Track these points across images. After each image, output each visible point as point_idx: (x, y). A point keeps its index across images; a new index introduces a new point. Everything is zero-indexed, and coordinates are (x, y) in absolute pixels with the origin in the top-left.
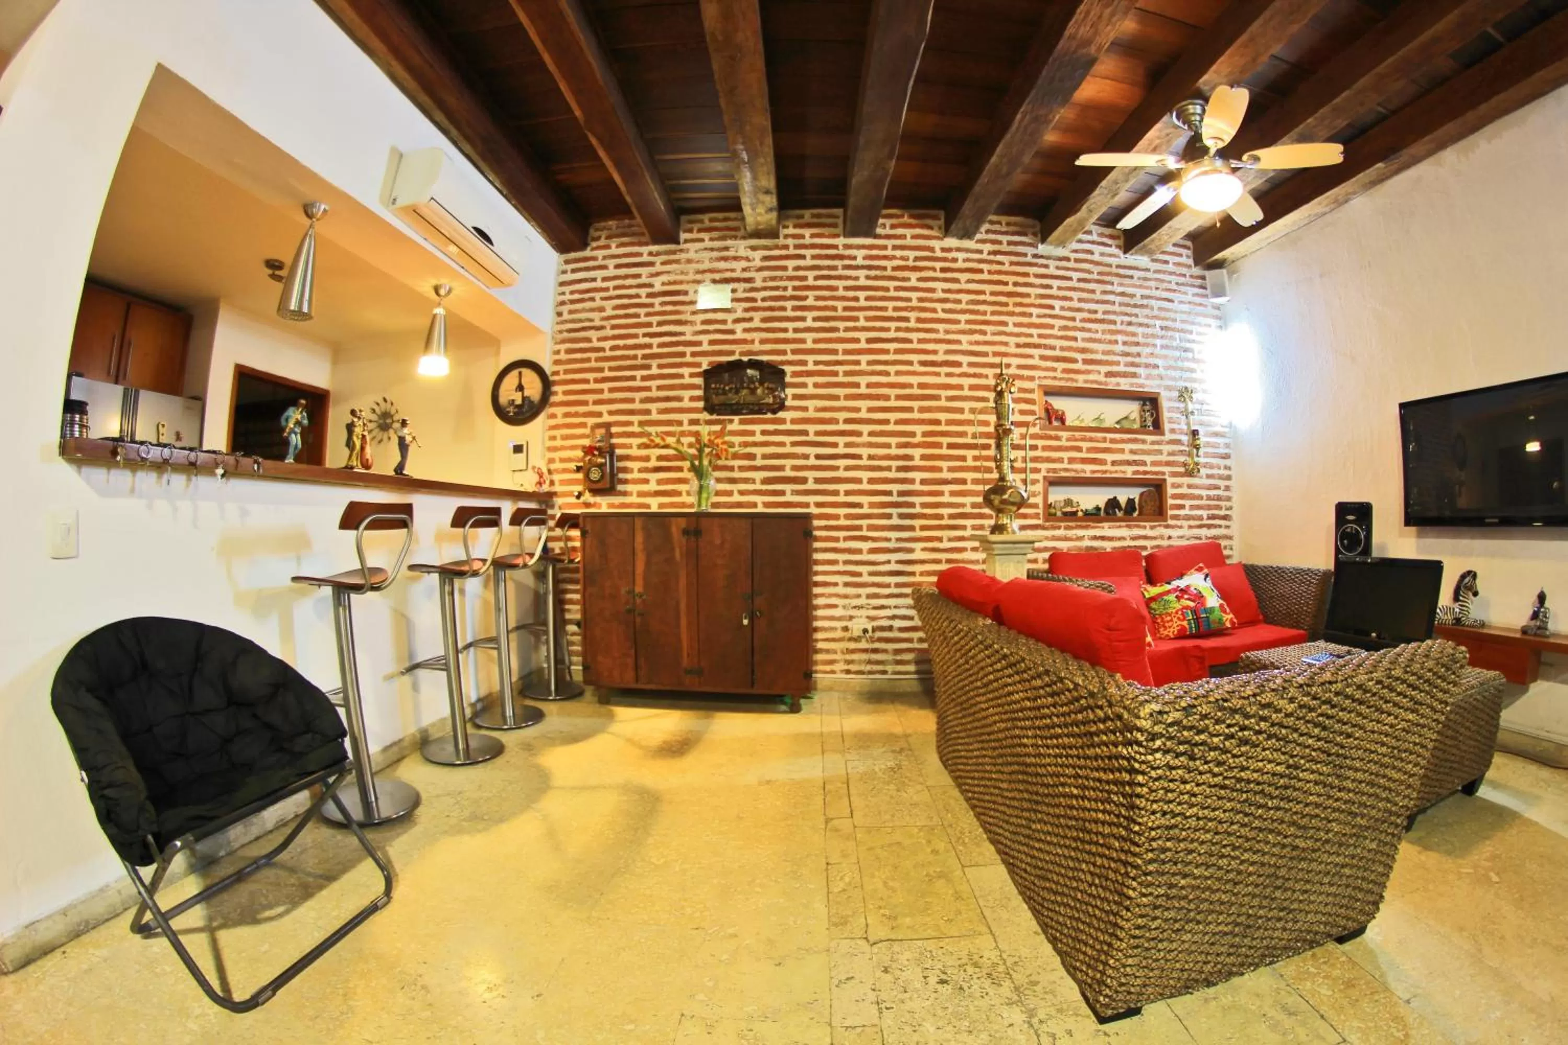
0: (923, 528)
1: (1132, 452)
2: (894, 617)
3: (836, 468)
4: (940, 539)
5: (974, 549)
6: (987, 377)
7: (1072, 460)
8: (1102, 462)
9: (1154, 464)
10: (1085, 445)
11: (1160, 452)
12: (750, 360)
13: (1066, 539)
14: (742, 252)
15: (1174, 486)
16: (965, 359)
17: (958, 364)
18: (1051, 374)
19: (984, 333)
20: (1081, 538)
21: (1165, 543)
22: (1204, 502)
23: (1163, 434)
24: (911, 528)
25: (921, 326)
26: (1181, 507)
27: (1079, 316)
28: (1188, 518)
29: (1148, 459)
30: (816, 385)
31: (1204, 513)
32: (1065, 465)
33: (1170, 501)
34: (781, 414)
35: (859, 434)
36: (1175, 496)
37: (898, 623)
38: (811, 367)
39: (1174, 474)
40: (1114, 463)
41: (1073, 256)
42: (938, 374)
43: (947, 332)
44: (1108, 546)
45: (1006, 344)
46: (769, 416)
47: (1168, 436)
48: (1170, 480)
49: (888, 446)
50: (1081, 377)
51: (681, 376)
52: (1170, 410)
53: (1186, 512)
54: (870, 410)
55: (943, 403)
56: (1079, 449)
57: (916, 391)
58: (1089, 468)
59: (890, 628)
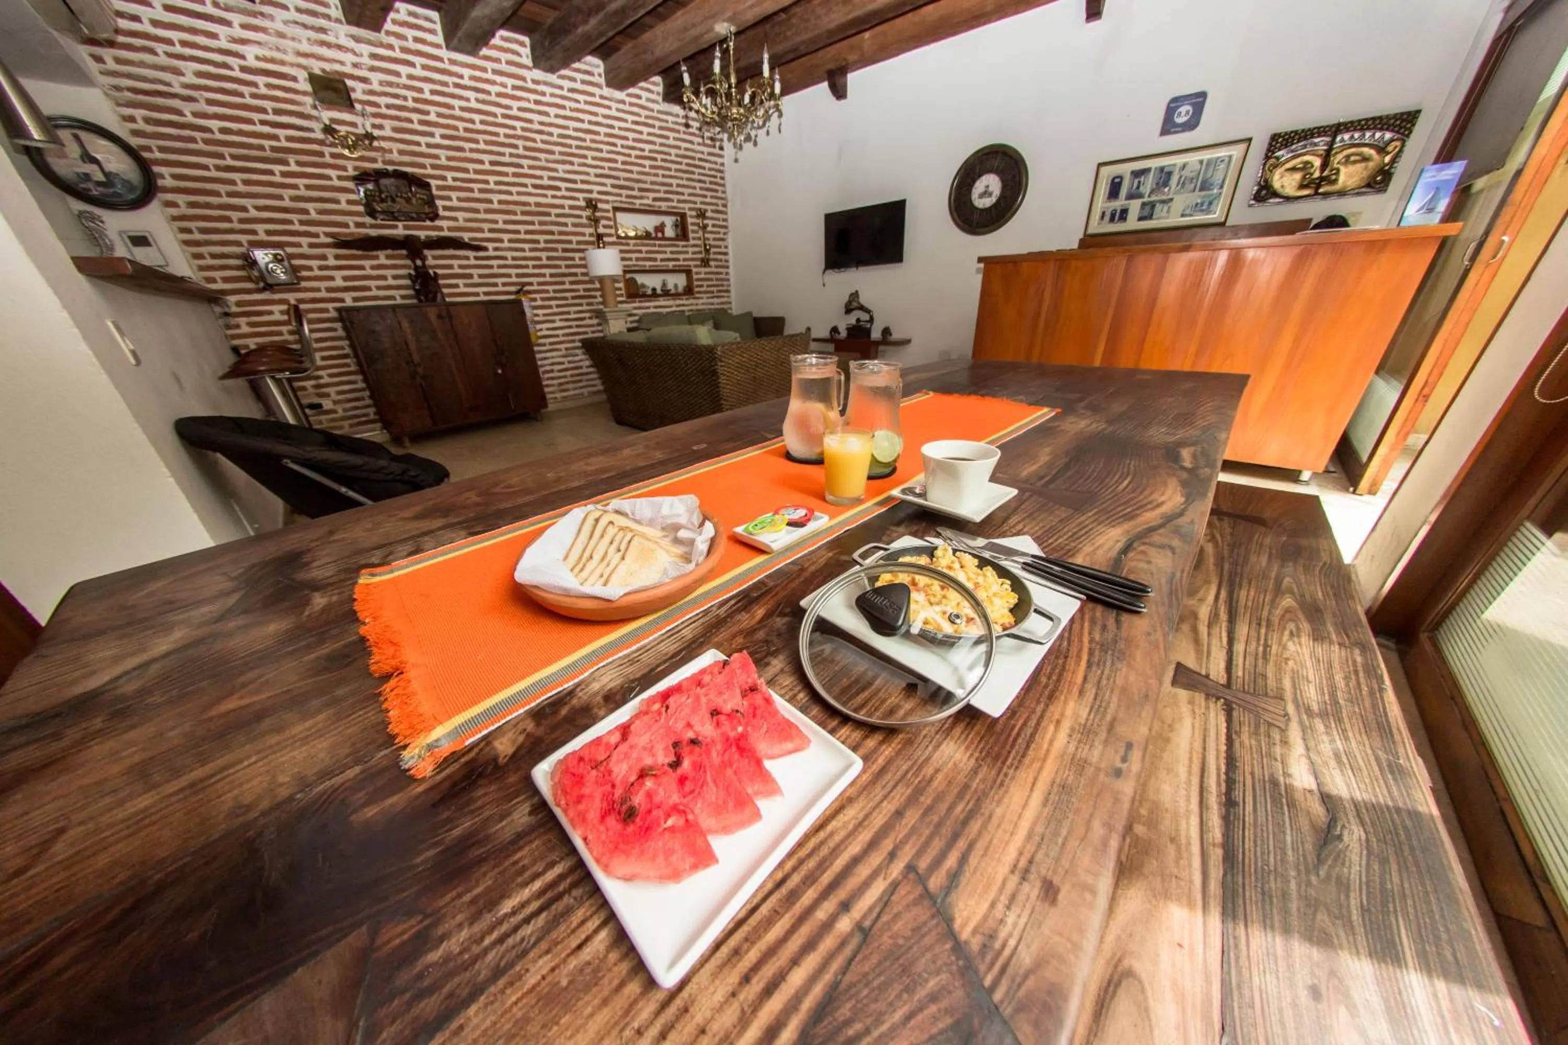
0: (558, 306)
1: (672, 253)
2: (553, 364)
3: (491, 267)
4: (569, 313)
5: (590, 318)
6: (578, 199)
7: (637, 259)
8: (655, 260)
9: (684, 260)
10: (644, 249)
11: (687, 252)
12: (395, 171)
13: (640, 308)
14: (344, 41)
15: (697, 273)
16: (563, 185)
17: (558, 189)
18: (618, 199)
19: (572, 163)
20: (648, 308)
21: (694, 307)
22: (714, 283)
23: (688, 240)
24: (550, 307)
25: (528, 153)
26: (702, 286)
27: (633, 153)
28: (705, 292)
29: (681, 257)
30: (459, 199)
31: (715, 289)
32: (634, 262)
33: (696, 283)
34: (438, 223)
35: (501, 241)
36: (698, 280)
37: (557, 367)
38: (450, 182)
39: (696, 266)
40: (662, 260)
41: (628, 99)
42: (545, 196)
43: (547, 161)
44: (664, 310)
45: (588, 174)
46: (428, 223)
47: (692, 242)
48: (694, 270)
49: (523, 250)
50: (638, 202)
51: (329, 178)
52: (693, 224)
53: (704, 289)
54: (505, 222)
55: (553, 218)
56: (640, 252)
57: (533, 208)
58: (648, 263)
59: (552, 371)
